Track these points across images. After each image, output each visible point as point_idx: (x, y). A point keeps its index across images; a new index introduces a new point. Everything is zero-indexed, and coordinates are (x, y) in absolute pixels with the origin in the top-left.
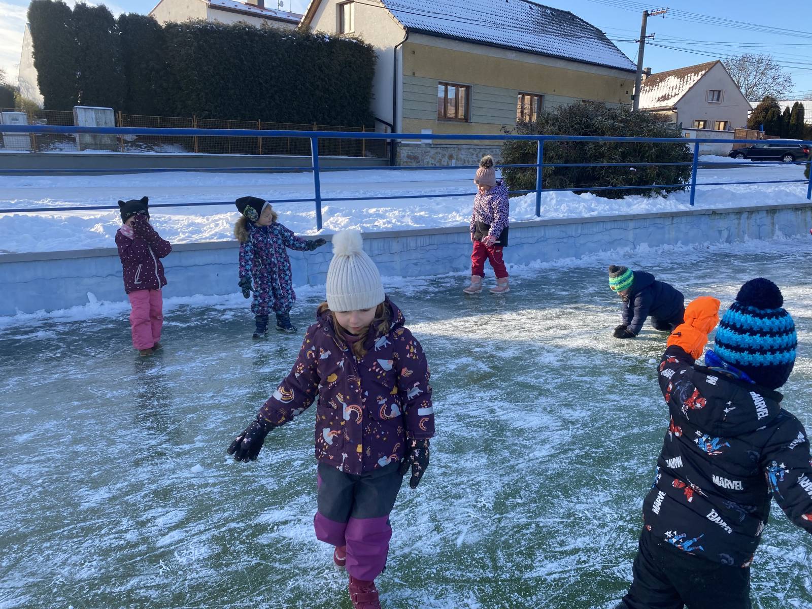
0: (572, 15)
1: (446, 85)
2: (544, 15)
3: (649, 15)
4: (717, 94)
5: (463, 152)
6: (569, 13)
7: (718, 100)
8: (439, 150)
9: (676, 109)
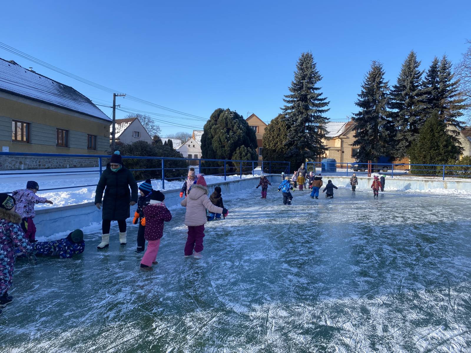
0: (73, 89)
1: (16, 122)
2: (61, 88)
3: (116, 96)
4: (138, 134)
5: (28, 160)
6: (71, 88)
7: (138, 136)
8: (13, 159)
9: (119, 139)
